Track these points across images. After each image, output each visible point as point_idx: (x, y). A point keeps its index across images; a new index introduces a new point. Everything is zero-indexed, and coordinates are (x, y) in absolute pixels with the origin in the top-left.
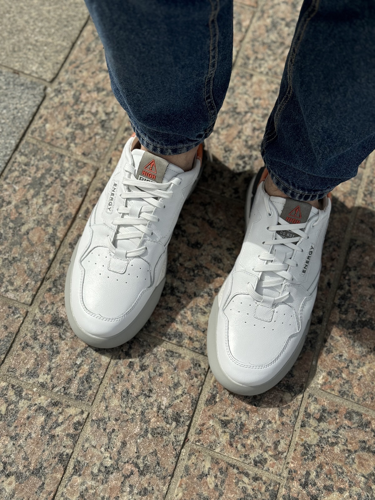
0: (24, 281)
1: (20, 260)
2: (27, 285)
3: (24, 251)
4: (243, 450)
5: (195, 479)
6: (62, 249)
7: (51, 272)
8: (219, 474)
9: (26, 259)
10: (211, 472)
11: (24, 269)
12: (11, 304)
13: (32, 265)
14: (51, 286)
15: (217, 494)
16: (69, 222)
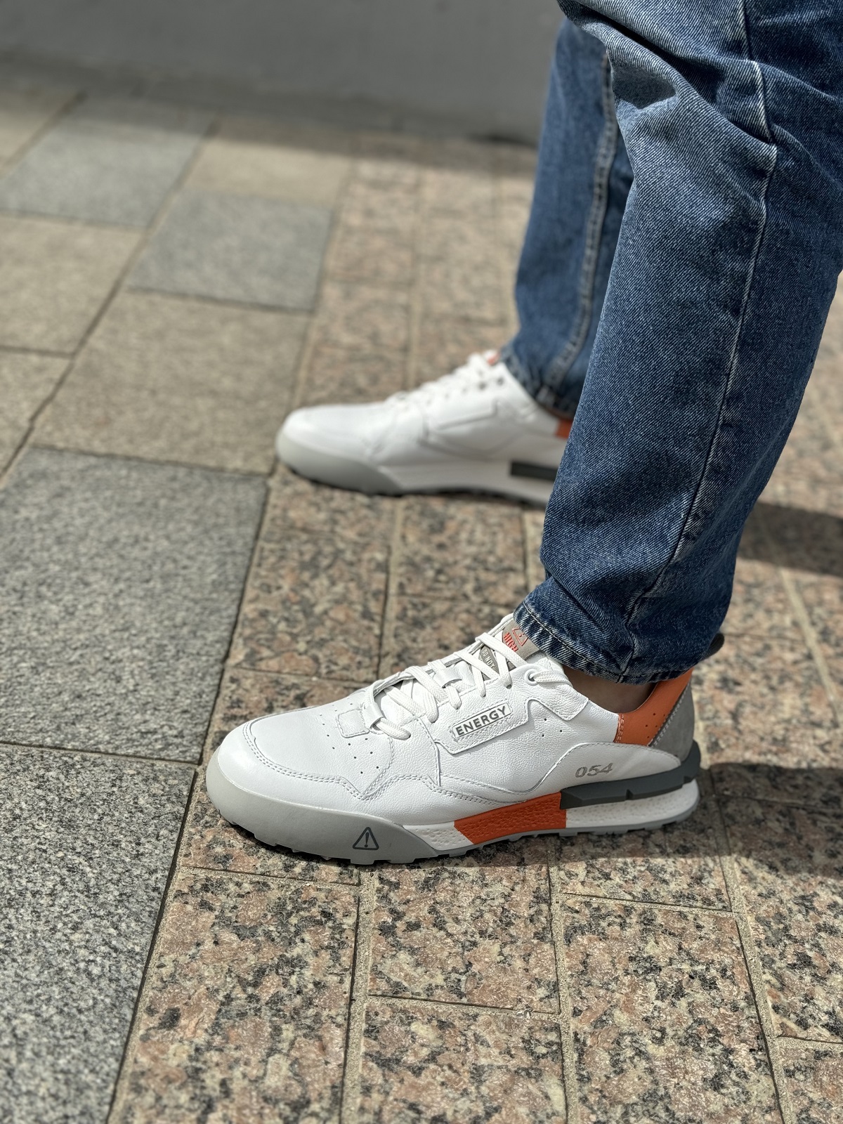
0: (351, 659)
1: (332, 639)
2: (360, 663)
3: (333, 629)
4: (797, 791)
5: (750, 826)
6: (387, 626)
7: (386, 648)
8: (781, 818)
9: (340, 638)
10: (769, 817)
11: (343, 648)
12: (346, 684)
13: (354, 643)
14: (396, 660)
15: (794, 838)
16: (382, 597)
